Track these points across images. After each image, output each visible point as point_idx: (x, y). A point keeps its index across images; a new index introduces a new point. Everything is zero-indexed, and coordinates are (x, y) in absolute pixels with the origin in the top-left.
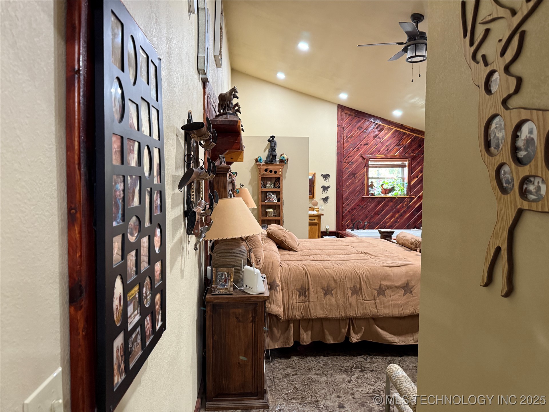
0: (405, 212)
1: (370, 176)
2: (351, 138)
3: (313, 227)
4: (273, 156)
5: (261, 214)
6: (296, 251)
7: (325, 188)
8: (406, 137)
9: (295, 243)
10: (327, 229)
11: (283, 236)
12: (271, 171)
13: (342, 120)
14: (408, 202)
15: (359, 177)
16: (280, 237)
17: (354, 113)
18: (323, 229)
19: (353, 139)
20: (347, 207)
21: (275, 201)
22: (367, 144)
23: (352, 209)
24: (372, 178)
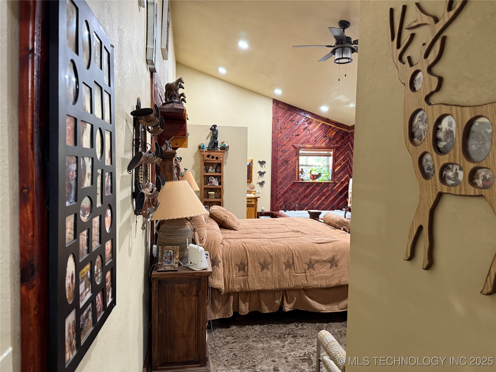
0: (330, 196)
1: (300, 163)
2: (285, 129)
3: (250, 208)
4: (215, 143)
5: (203, 196)
6: (236, 230)
7: (261, 174)
8: (331, 130)
9: (235, 222)
10: (263, 210)
11: (225, 216)
12: (213, 157)
13: (276, 112)
14: (333, 187)
15: (291, 164)
16: (221, 217)
17: (287, 107)
18: (259, 210)
19: (286, 130)
20: (281, 190)
21: (217, 184)
22: (298, 135)
23: (285, 193)
24: (302, 165)
